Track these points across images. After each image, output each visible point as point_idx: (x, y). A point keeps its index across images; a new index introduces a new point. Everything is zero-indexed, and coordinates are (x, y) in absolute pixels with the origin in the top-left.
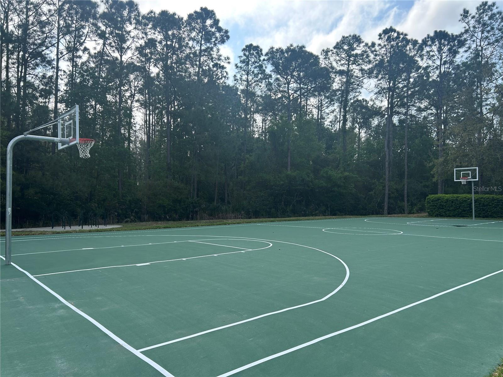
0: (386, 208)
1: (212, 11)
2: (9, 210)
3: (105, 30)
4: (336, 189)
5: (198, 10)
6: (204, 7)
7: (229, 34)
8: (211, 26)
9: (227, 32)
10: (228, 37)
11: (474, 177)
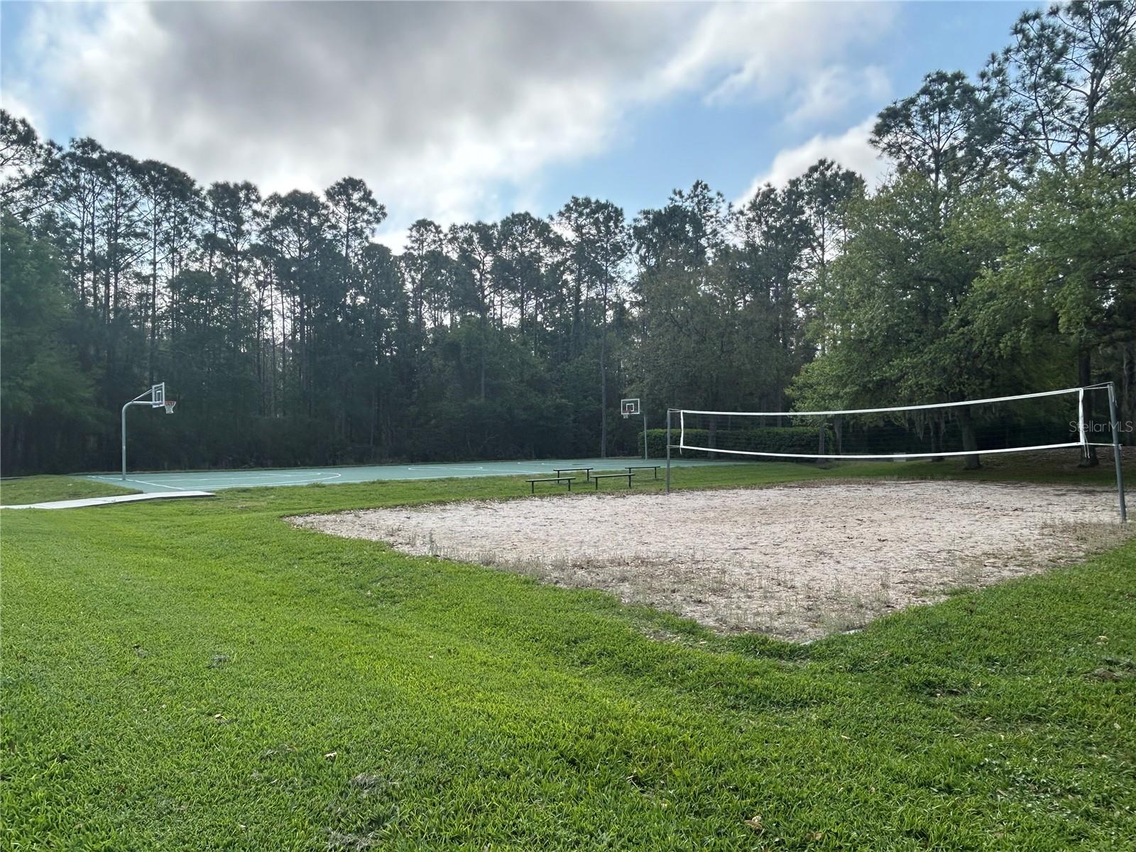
0: (603, 448)
1: (361, 181)
2: (124, 447)
3: (213, 231)
4: (541, 423)
5: (340, 181)
6: (347, 178)
7: (386, 211)
8: (360, 200)
9: (382, 208)
10: (385, 215)
11: (636, 410)
